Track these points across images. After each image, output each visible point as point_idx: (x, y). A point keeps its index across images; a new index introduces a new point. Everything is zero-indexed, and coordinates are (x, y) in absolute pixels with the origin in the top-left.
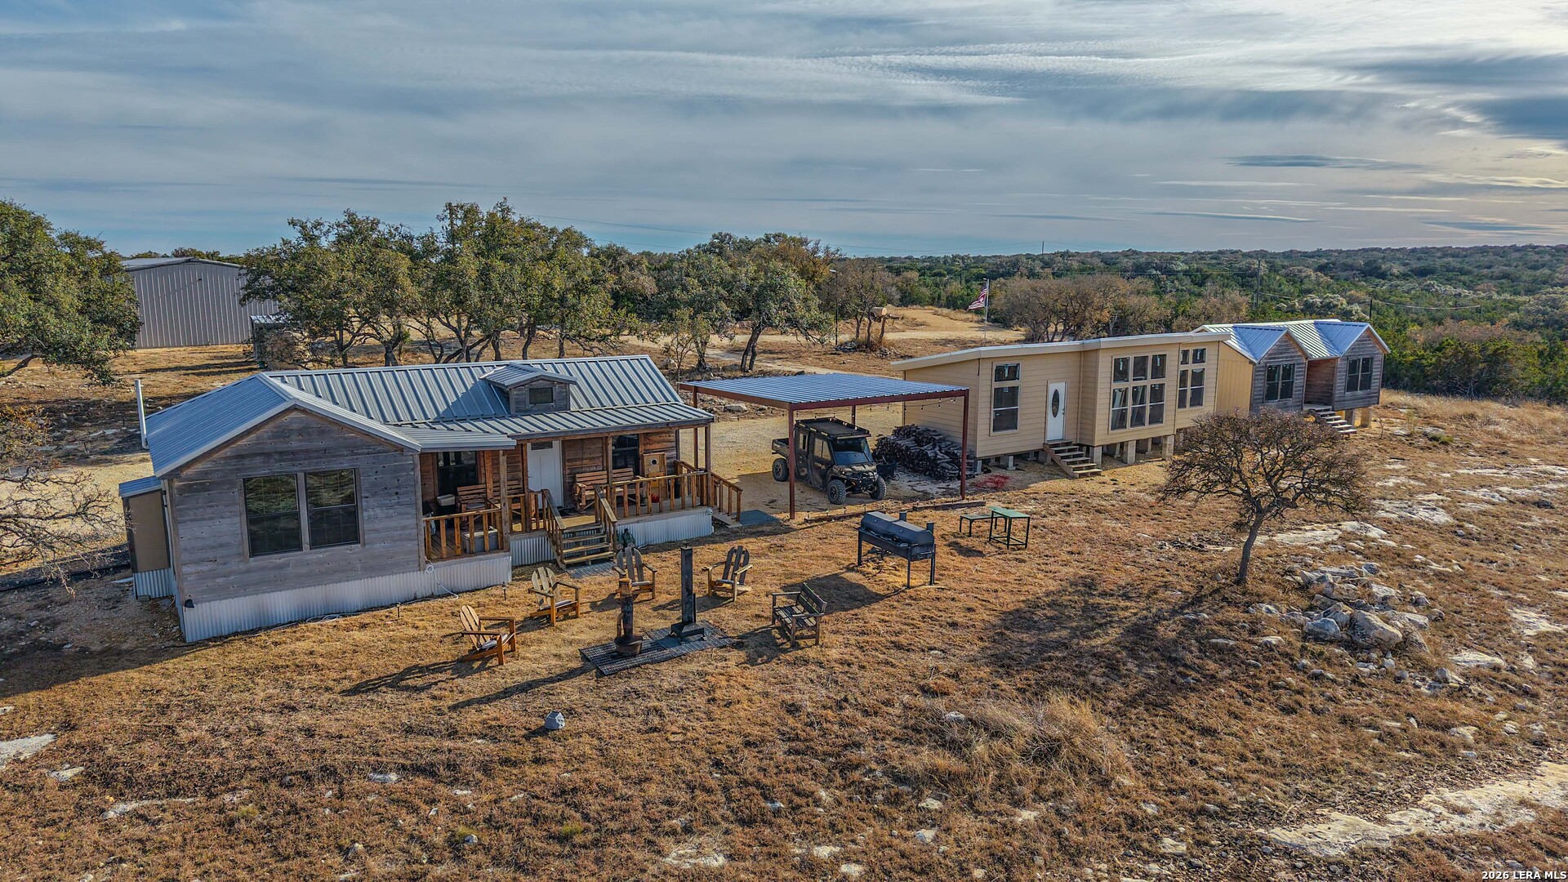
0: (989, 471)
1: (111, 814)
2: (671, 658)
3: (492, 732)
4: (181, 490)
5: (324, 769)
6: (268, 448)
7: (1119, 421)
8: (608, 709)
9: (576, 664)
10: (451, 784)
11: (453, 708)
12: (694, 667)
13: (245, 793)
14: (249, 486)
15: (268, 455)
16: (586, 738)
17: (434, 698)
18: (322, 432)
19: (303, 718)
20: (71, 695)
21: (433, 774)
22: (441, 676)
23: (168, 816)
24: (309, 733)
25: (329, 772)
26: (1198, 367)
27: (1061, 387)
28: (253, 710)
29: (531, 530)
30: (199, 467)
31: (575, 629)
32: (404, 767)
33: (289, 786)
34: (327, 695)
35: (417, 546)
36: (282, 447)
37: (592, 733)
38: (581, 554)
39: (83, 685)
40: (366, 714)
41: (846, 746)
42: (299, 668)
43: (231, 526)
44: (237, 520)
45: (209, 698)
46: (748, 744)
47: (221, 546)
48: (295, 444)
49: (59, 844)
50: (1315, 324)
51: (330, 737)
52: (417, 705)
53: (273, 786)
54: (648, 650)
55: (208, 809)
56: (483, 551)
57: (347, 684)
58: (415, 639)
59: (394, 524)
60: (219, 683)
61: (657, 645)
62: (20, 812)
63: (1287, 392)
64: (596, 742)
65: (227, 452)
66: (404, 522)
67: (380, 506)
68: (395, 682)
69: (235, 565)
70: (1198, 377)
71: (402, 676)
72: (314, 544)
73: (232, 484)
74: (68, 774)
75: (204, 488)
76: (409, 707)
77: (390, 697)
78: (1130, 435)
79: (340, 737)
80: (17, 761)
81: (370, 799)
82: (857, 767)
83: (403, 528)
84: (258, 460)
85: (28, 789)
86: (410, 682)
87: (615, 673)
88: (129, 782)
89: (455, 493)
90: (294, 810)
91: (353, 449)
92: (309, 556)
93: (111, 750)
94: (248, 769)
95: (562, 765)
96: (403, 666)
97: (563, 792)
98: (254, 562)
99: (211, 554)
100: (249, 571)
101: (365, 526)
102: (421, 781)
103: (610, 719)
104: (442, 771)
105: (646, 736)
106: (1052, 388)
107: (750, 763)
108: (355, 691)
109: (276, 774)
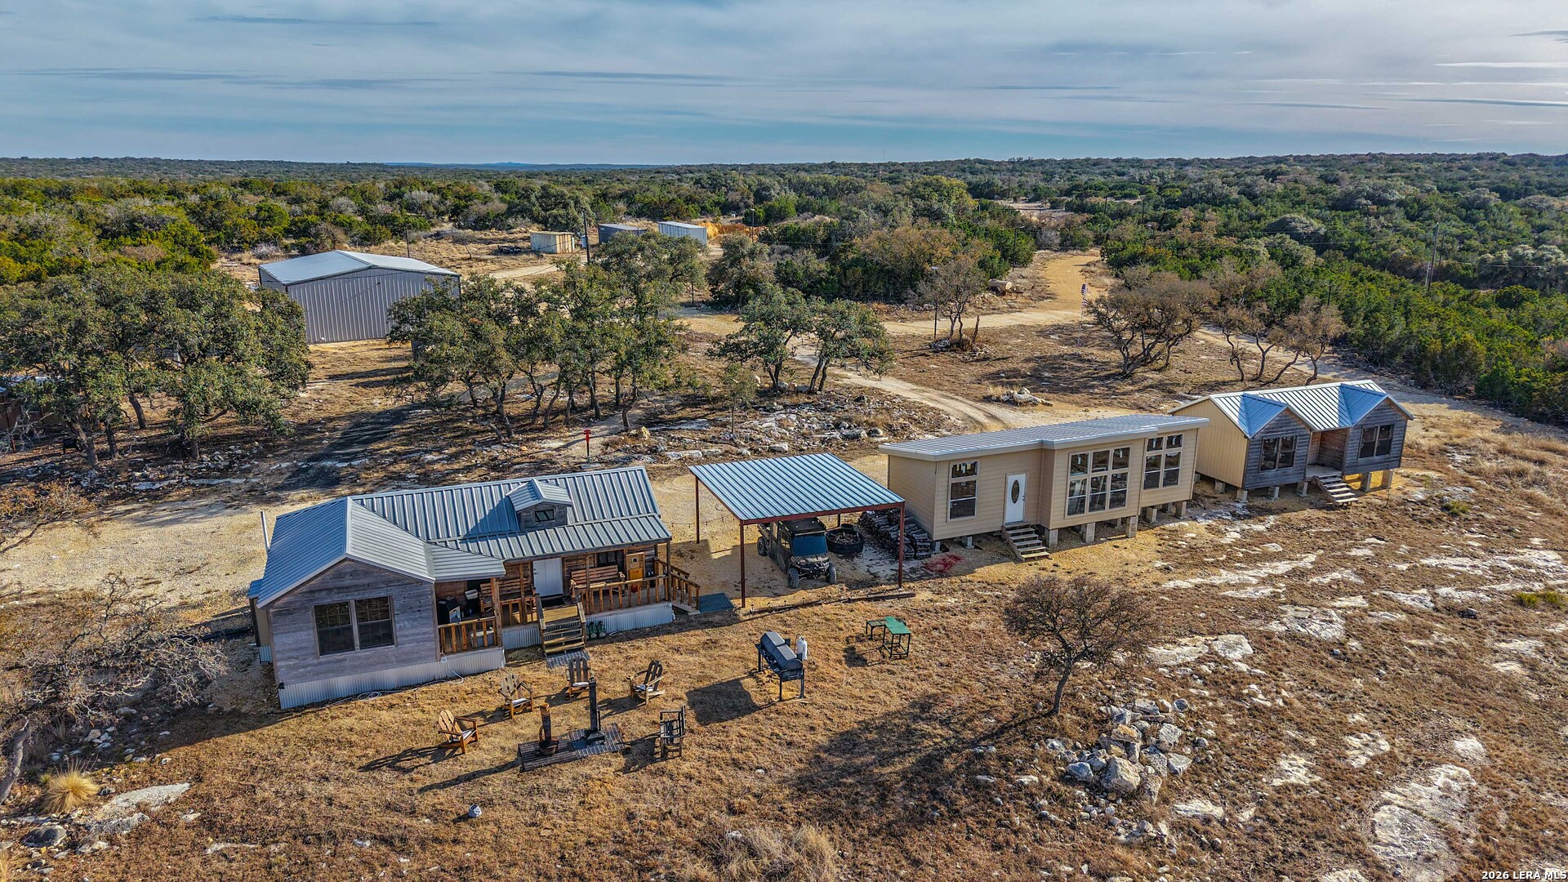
0: (947, 550)
1: (209, 851)
2: (576, 759)
3: (436, 815)
4: (275, 615)
5: (330, 833)
6: (331, 585)
7: (1077, 507)
8: (513, 803)
9: (511, 758)
10: (399, 853)
11: (421, 791)
12: (586, 770)
13: (283, 845)
14: (320, 610)
15: (330, 590)
16: (491, 826)
17: (412, 780)
18: (366, 573)
19: (330, 788)
20: (202, 751)
21: (392, 844)
22: (423, 761)
23: (238, 857)
24: (330, 801)
25: (332, 835)
26: (1173, 451)
27: (1022, 479)
28: (303, 778)
29: (527, 623)
30: (285, 599)
31: (525, 723)
32: (375, 837)
33: (307, 843)
34: (350, 770)
35: (434, 645)
36: (339, 584)
37: (497, 822)
38: (560, 644)
39: (210, 744)
40: (367, 790)
41: (651, 852)
42: (339, 744)
43: (307, 635)
44: (311, 632)
45: (281, 763)
46: (588, 843)
47: (301, 648)
48: (347, 582)
49: (178, 869)
50: (1342, 387)
51: (341, 806)
52: (399, 785)
53: (299, 842)
54: (563, 750)
55: (260, 855)
56: (483, 647)
57: (365, 762)
58: (419, 723)
59: (416, 631)
60: (289, 753)
61: (571, 746)
62: (163, 843)
63: (1288, 460)
64: (496, 830)
65: (304, 589)
66: (426, 630)
67: (408, 620)
68: (393, 763)
69: (311, 660)
70: (1173, 461)
71: (399, 758)
72: (363, 647)
73: (307, 608)
74: (191, 817)
75: (289, 612)
76: (394, 786)
77: (387, 775)
78: (1088, 519)
79: (347, 807)
80: (166, 803)
81: (350, 859)
82: (650, 870)
83: (424, 633)
84: (324, 593)
85: (168, 826)
86: (402, 764)
87: (532, 769)
88: (222, 830)
89: (479, 590)
90: (306, 863)
91: (388, 583)
92: (360, 653)
93: (217, 803)
94: (288, 827)
95: (468, 846)
96: (403, 748)
97: (461, 868)
98: (323, 659)
99: (295, 654)
100: (320, 664)
101: (397, 632)
102: (383, 848)
103: (513, 811)
104: (397, 843)
105: (527, 829)
106: (1011, 480)
107: (584, 857)
108: (367, 768)
109: (303, 836)
